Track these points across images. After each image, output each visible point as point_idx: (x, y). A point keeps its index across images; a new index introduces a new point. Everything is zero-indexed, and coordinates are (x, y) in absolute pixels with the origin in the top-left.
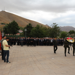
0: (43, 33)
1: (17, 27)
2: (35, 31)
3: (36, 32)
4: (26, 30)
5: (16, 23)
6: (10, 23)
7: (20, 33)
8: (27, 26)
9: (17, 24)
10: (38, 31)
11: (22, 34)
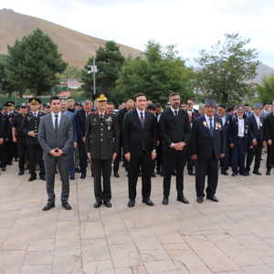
0: (181, 83)
1: (50, 56)
2: (141, 74)
3: (148, 79)
4: (94, 69)
5: (48, 40)
6: (20, 40)
7: (70, 90)
8: (98, 53)
9: (53, 47)
10: (154, 73)
11: (80, 93)
